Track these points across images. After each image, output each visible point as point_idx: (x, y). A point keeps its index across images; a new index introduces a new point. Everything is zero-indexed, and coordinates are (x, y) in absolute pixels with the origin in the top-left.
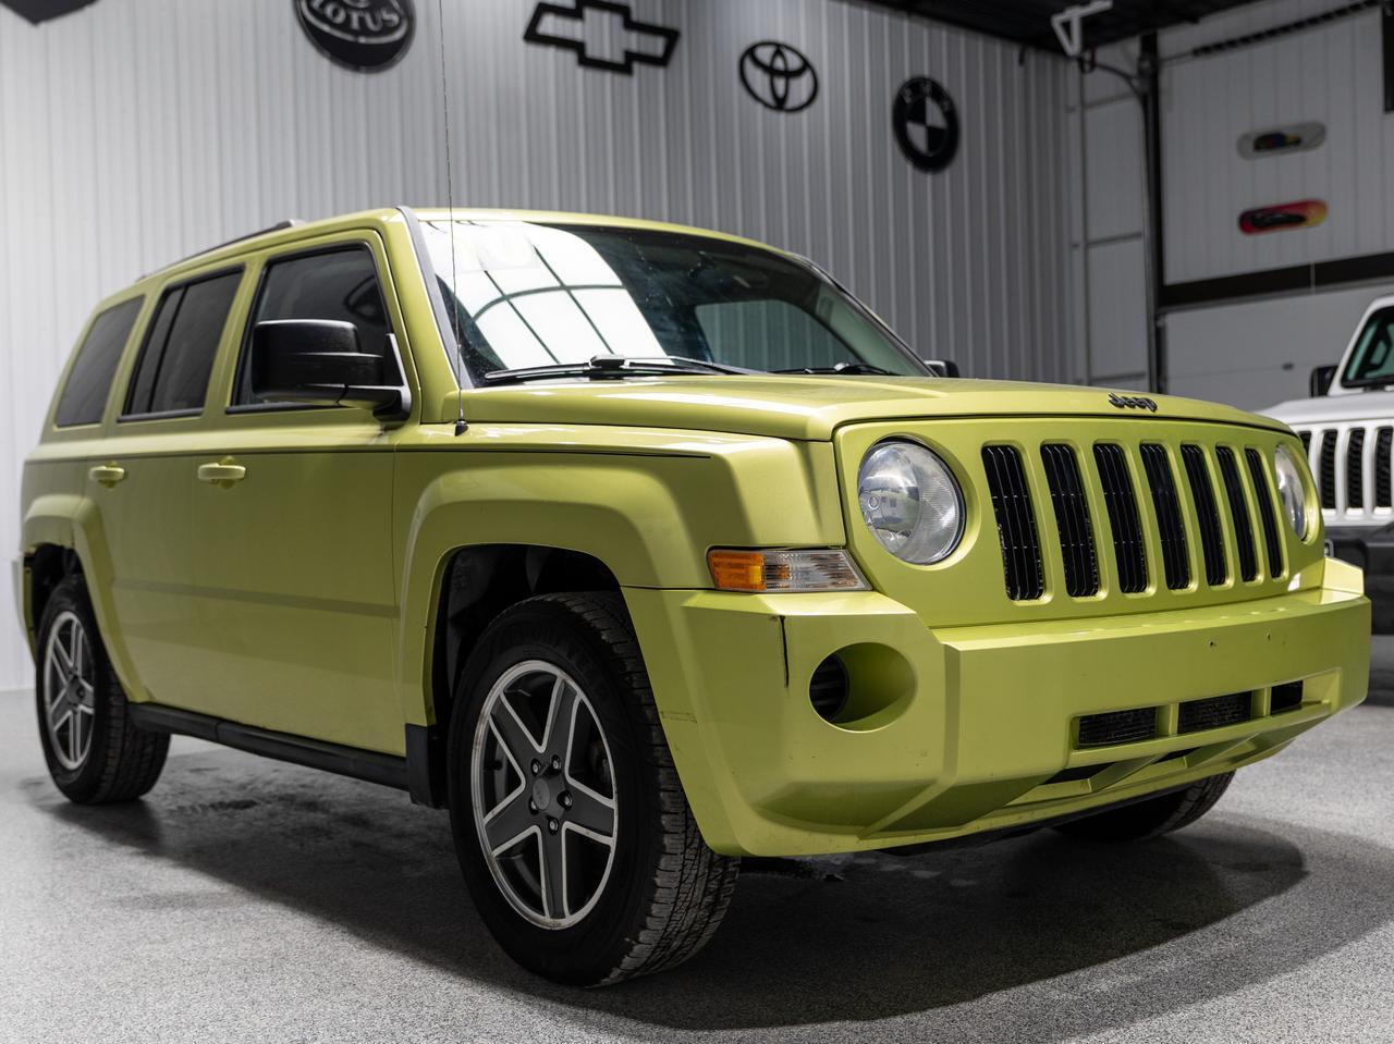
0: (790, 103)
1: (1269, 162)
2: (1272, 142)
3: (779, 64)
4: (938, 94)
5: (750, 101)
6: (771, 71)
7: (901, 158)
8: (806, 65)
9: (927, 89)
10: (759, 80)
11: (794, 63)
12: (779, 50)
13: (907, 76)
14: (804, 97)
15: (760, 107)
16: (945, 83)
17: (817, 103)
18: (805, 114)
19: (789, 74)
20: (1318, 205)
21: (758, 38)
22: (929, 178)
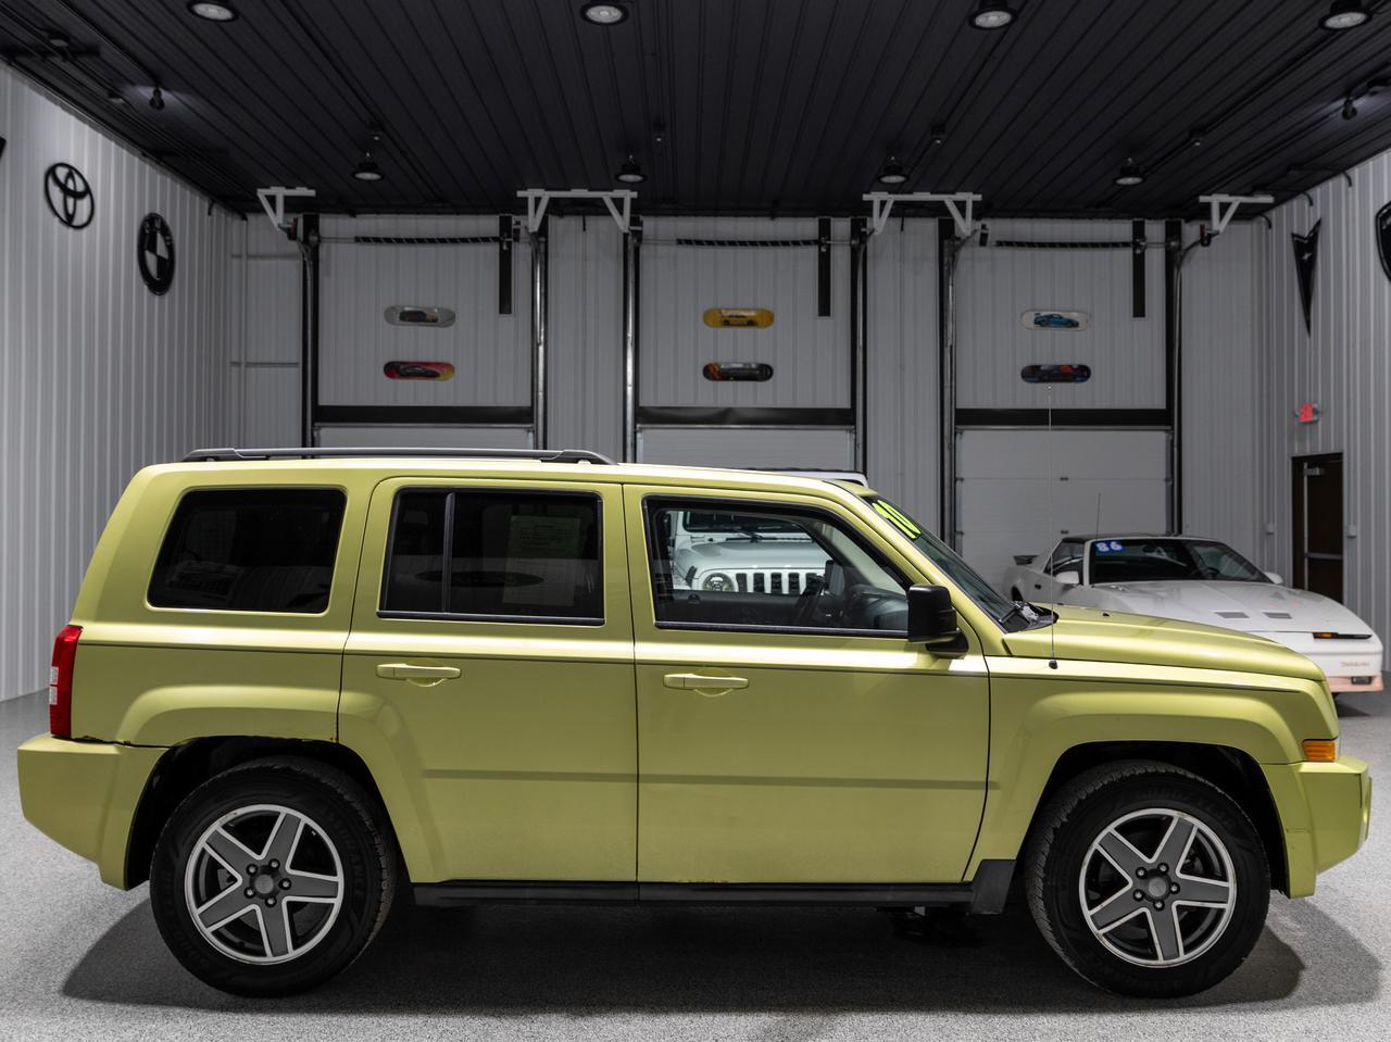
0: (77, 222)
1: (409, 329)
2: (416, 317)
3: (70, 185)
4: (165, 231)
5: (49, 213)
6: (63, 188)
7: (141, 280)
8: (87, 191)
9: (158, 225)
10: (56, 194)
11: (80, 187)
12: (72, 172)
13: (147, 212)
14: (85, 219)
15: (57, 219)
16: (168, 221)
17: (92, 224)
18: (85, 230)
19: (78, 196)
20: (448, 367)
21: (58, 161)
22: (157, 298)
